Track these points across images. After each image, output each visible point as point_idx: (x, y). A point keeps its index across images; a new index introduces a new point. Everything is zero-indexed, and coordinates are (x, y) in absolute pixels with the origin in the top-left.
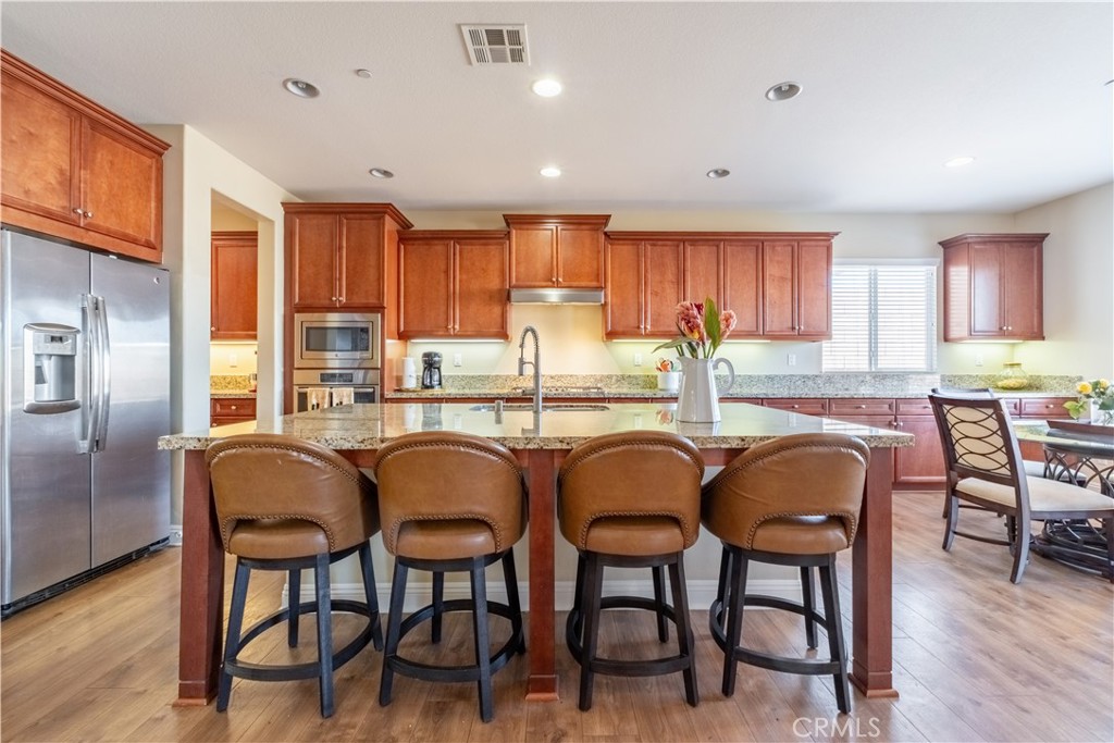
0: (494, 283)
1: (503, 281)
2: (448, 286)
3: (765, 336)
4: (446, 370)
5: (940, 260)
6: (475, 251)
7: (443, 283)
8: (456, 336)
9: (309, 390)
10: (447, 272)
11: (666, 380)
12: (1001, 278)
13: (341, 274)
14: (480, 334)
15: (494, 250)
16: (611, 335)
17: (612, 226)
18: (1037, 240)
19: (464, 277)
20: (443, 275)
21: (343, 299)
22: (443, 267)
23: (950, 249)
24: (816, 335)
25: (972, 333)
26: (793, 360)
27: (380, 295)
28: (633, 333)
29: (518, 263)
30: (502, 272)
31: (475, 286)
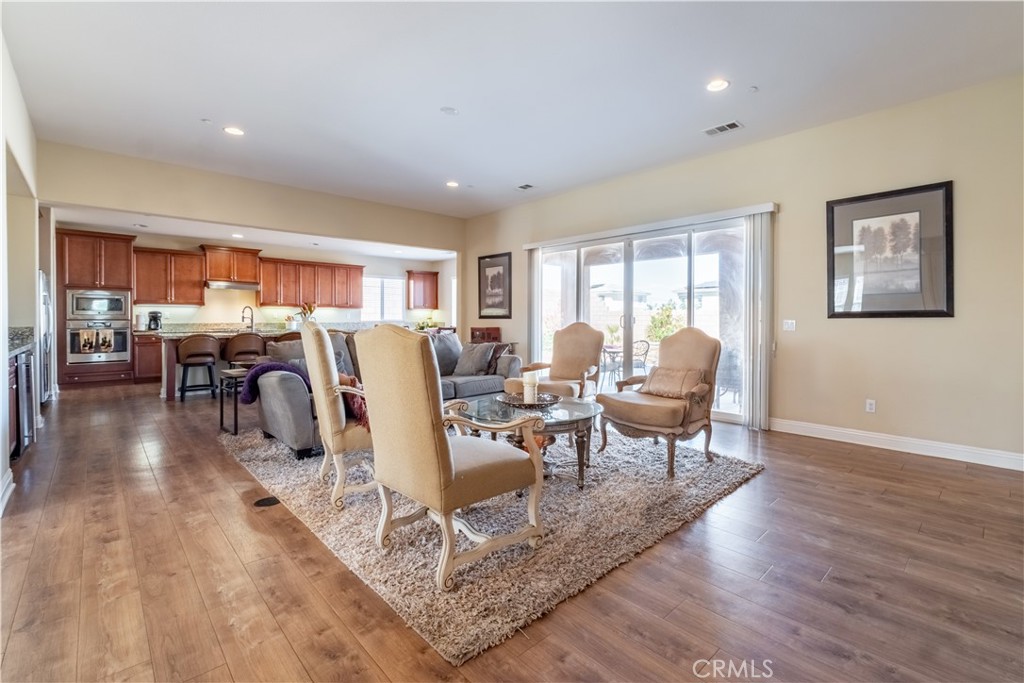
0: (196, 277)
1: (202, 276)
2: (166, 278)
3: (336, 306)
4: (163, 321)
5: (407, 277)
6: (185, 260)
7: (163, 276)
8: (172, 303)
9: (81, 331)
10: (166, 270)
11: (290, 325)
12: (424, 287)
13: (100, 269)
14: (187, 302)
15: (196, 261)
16: (262, 305)
17: (261, 254)
18: (436, 274)
19: (177, 273)
20: (163, 273)
21: (103, 283)
22: (163, 268)
23: (410, 274)
24: (357, 306)
25: (415, 307)
26: (349, 317)
27: (129, 282)
28: (275, 303)
29: (211, 269)
30: (201, 273)
31: (184, 278)
